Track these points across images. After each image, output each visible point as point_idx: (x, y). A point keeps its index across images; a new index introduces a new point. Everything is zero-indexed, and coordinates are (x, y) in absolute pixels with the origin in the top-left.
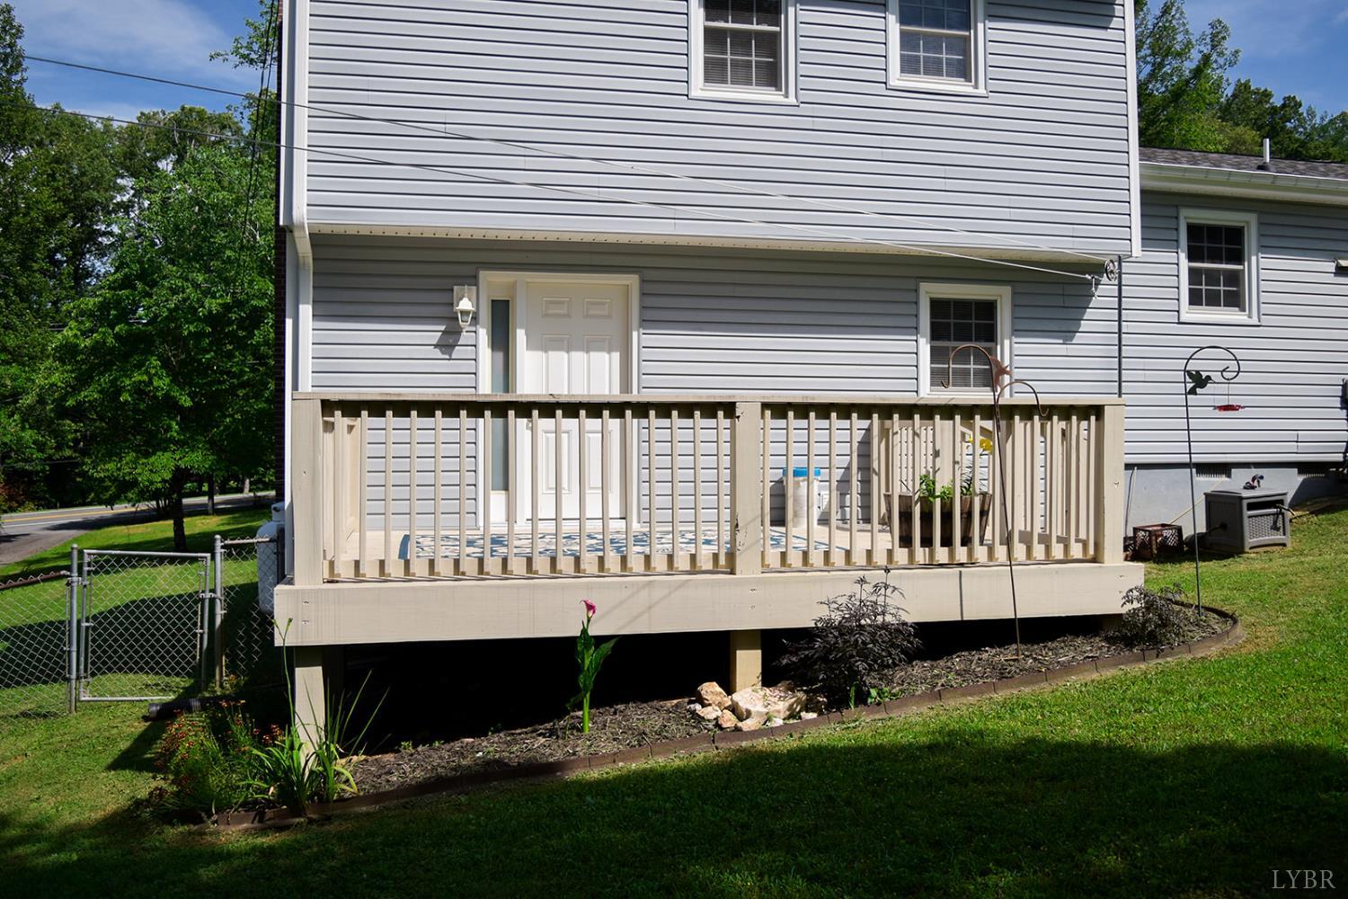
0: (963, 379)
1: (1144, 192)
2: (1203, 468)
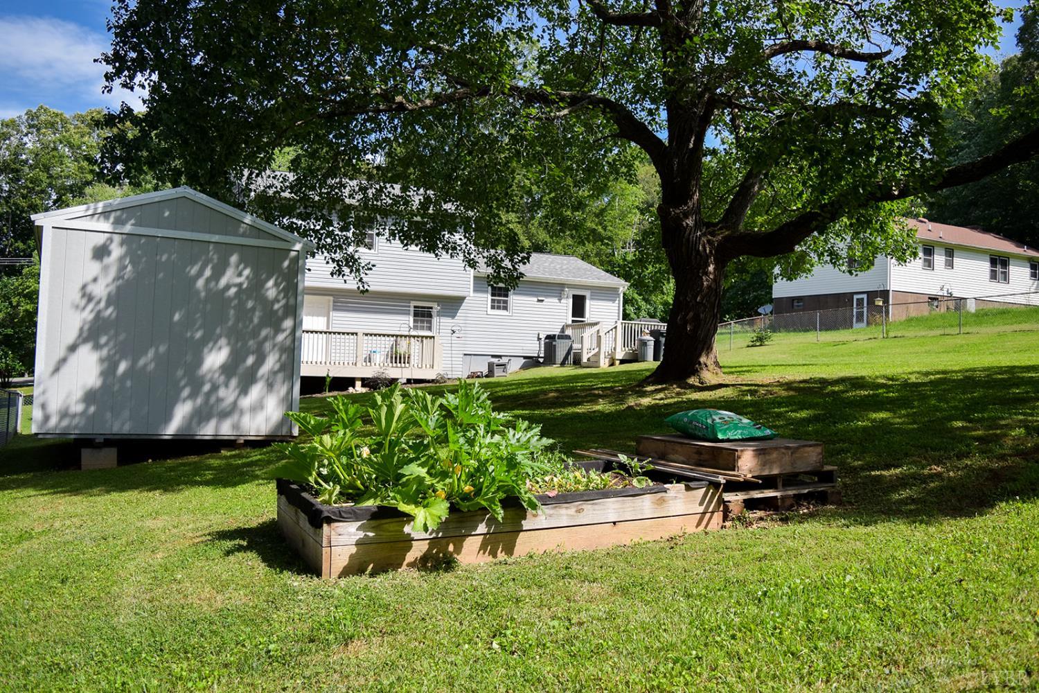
0: (422, 328)
1: (474, 277)
2: (493, 356)
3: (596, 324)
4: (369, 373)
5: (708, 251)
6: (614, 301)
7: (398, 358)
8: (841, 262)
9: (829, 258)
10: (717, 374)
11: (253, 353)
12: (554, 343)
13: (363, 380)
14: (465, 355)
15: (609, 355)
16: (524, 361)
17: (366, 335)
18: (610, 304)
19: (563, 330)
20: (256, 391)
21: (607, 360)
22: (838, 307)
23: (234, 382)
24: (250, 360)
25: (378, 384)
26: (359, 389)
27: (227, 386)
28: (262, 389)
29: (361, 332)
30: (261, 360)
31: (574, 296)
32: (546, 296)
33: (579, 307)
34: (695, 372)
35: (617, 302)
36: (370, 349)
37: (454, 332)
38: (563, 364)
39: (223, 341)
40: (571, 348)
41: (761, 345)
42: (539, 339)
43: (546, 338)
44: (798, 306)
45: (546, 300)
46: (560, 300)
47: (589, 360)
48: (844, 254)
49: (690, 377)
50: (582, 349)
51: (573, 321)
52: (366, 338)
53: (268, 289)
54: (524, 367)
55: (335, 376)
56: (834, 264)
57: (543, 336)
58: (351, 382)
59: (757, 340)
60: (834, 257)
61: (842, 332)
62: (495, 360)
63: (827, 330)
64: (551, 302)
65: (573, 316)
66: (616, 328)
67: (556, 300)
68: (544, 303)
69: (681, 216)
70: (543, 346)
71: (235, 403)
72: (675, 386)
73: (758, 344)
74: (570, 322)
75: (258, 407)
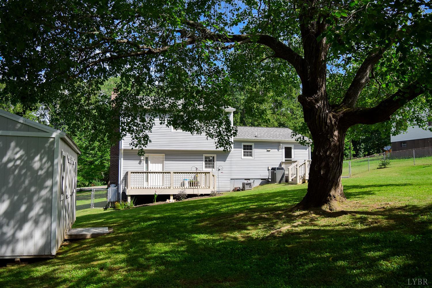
0: (209, 168)
2: (246, 179)
3: (296, 162)
4: (176, 192)
5: (333, 123)
6: (306, 149)
7: (192, 184)
8: (424, 124)
9: (416, 122)
10: (342, 202)
11: (25, 203)
12: (275, 172)
13: (174, 195)
14: (231, 179)
15: (302, 177)
16: (261, 181)
17: (175, 173)
18: (304, 151)
19: (280, 165)
20: (27, 227)
21: (301, 180)
22: (425, 146)
23: (12, 223)
24: (23, 208)
25: (181, 198)
26: (172, 200)
27: (8, 225)
28: (31, 226)
29: (172, 172)
30: (30, 209)
31: (286, 148)
32: (271, 149)
33: (288, 153)
34: (327, 202)
35: (308, 149)
36: (184, 178)
37: (219, 170)
38: (280, 182)
39: (6, 197)
40: (284, 174)
41: (385, 168)
42: (268, 170)
43: (272, 169)
44: (404, 146)
45: (271, 150)
46: (278, 150)
47: (292, 180)
48: (425, 119)
49: (324, 205)
50: (289, 174)
51: (286, 160)
52: (175, 175)
53: (35, 162)
54: (261, 184)
55: (159, 194)
56: (420, 125)
57: (270, 168)
58: (168, 197)
59: (382, 165)
60: (419, 121)
61: (427, 158)
62: (246, 181)
63: (419, 157)
64: (274, 151)
65: (285, 158)
66: (305, 163)
67: (276, 150)
68: (270, 152)
69: (314, 102)
70: (270, 173)
71: (14, 235)
72: (312, 212)
73: (383, 167)
74: (284, 161)
75: (28, 238)
